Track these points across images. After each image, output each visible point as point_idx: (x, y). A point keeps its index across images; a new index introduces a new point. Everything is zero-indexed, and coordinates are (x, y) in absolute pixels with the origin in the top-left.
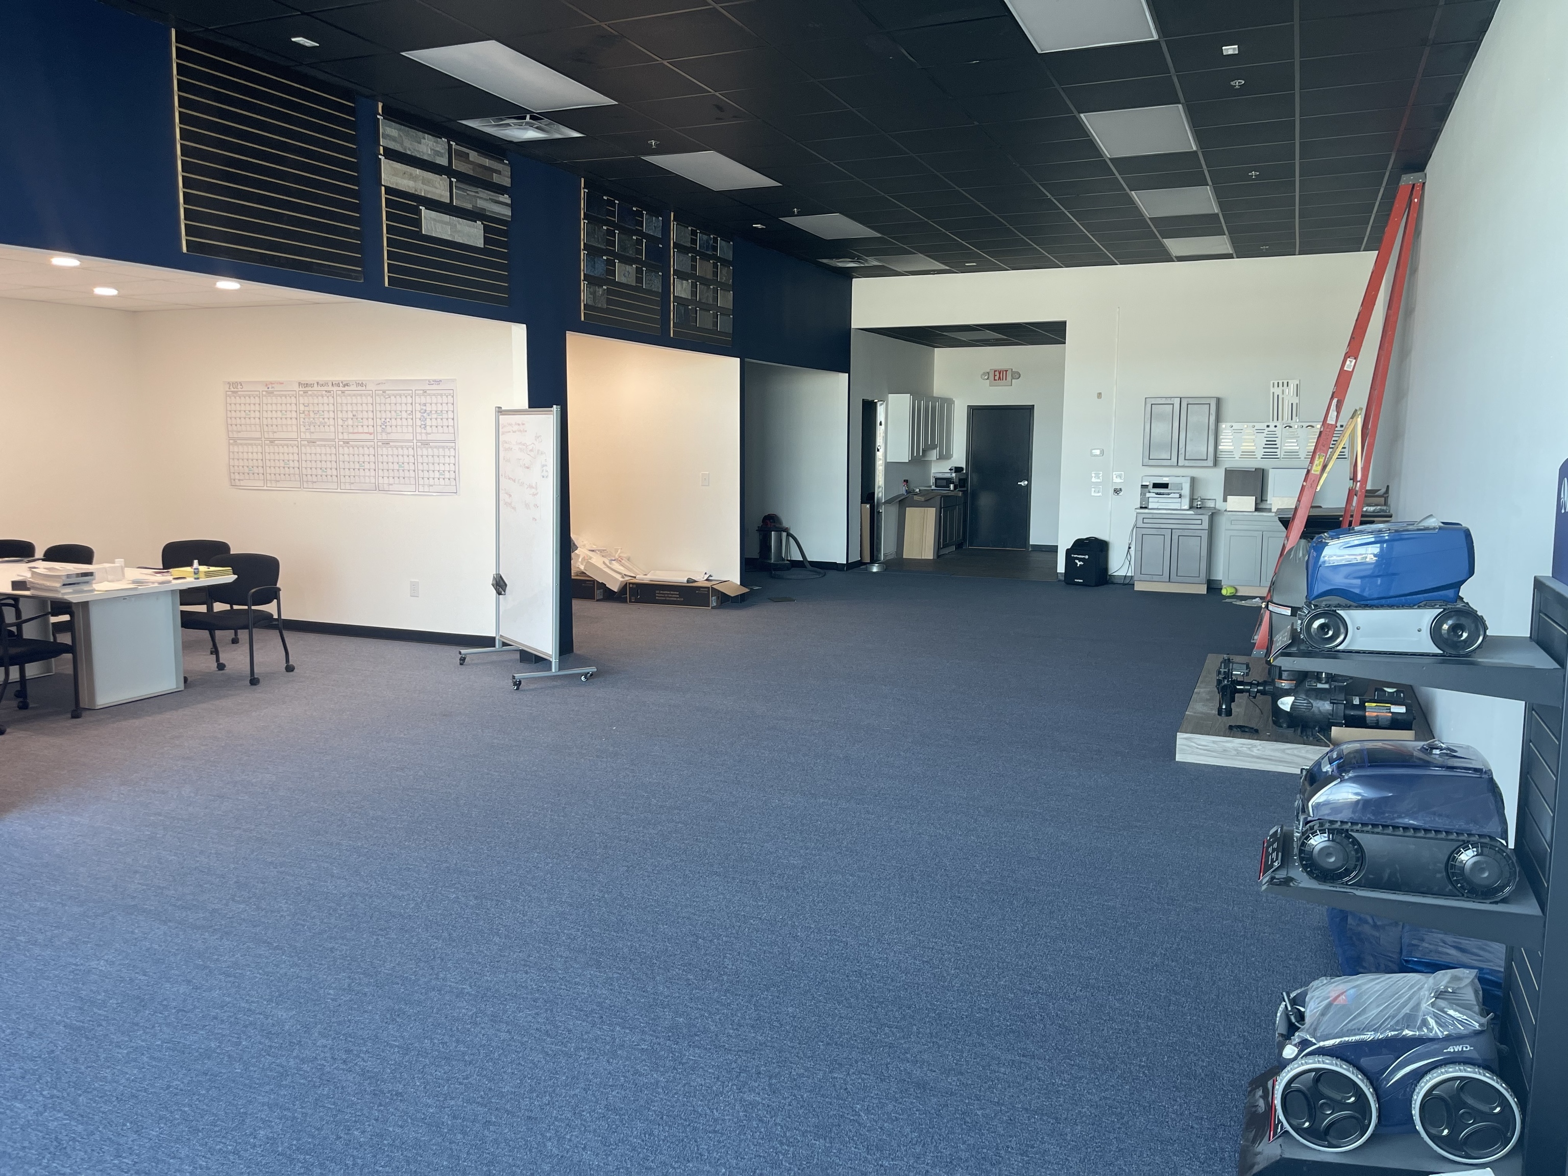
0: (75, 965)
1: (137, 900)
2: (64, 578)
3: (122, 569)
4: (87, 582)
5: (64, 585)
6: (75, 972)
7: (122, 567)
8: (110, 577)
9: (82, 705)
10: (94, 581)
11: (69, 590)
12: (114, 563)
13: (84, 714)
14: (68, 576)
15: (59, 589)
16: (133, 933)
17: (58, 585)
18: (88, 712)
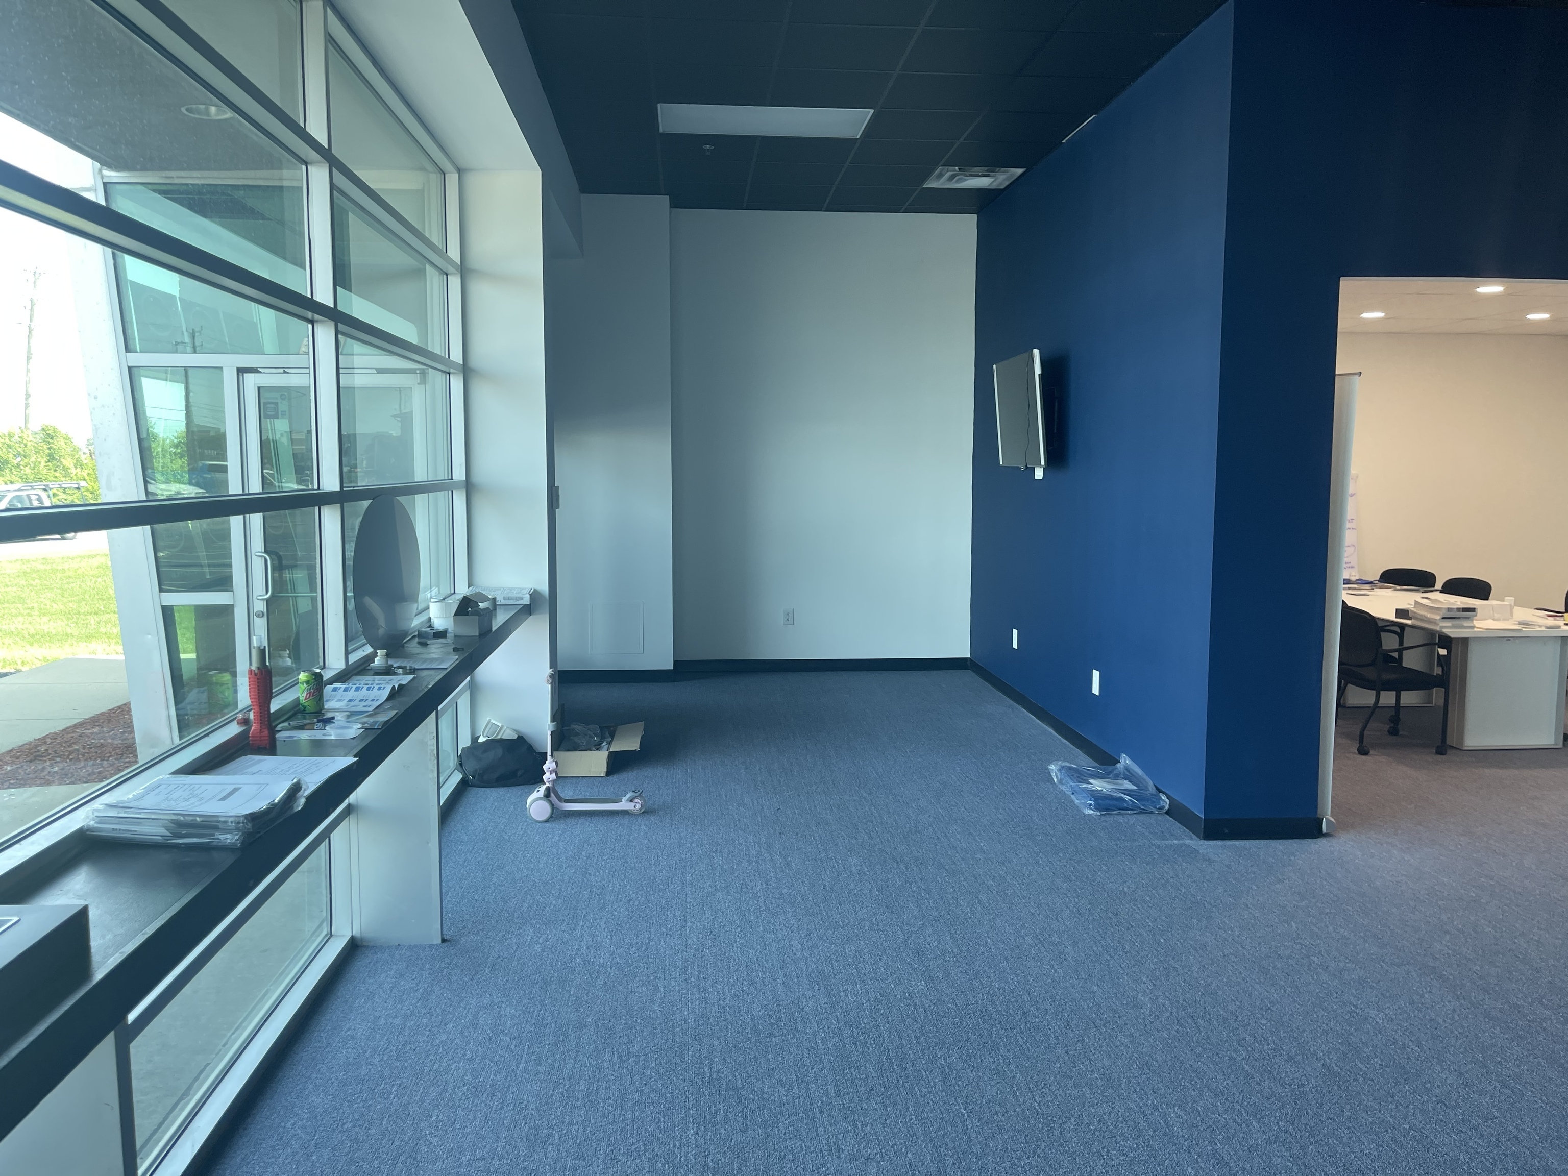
0: (1356, 1007)
1: (1438, 962)
2: (1444, 611)
3: (1511, 608)
4: (1467, 618)
5: (1444, 618)
6: (1352, 1014)
7: (1511, 606)
8: (1496, 616)
9: (1448, 742)
10: (1475, 618)
11: (1448, 623)
12: (1503, 601)
13: (1449, 752)
14: (1449, 610)
15: (1438, 622)
16: (1422, 996)
17: (1438, 617)
18: (1454, 751)
